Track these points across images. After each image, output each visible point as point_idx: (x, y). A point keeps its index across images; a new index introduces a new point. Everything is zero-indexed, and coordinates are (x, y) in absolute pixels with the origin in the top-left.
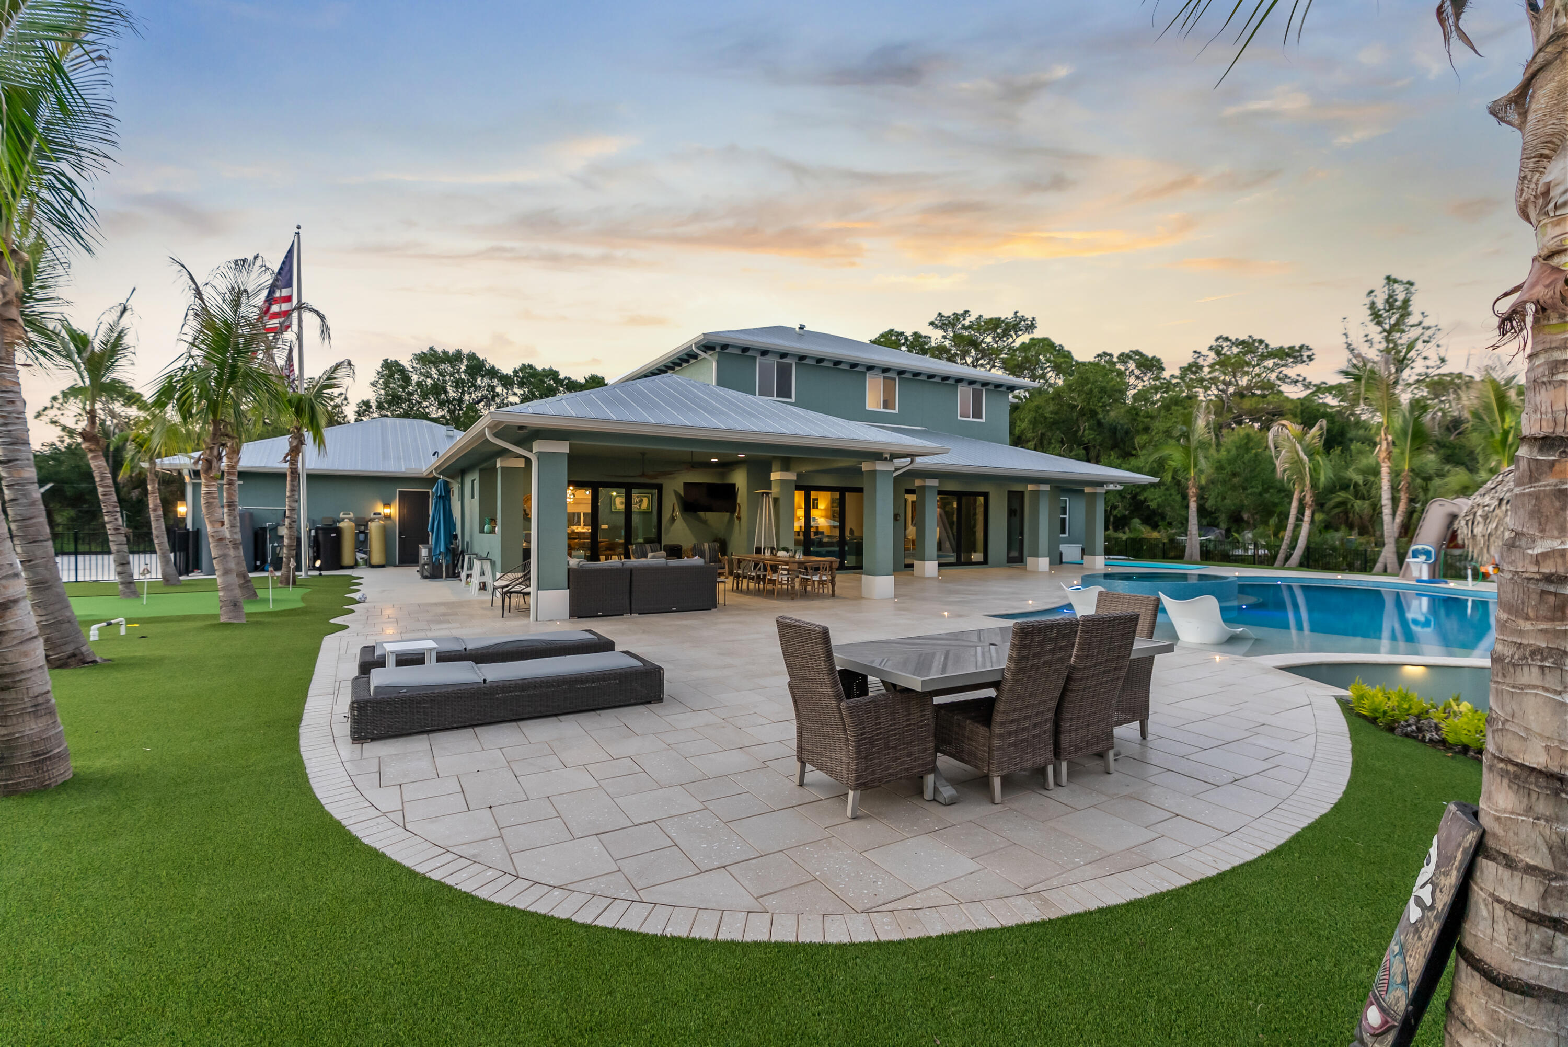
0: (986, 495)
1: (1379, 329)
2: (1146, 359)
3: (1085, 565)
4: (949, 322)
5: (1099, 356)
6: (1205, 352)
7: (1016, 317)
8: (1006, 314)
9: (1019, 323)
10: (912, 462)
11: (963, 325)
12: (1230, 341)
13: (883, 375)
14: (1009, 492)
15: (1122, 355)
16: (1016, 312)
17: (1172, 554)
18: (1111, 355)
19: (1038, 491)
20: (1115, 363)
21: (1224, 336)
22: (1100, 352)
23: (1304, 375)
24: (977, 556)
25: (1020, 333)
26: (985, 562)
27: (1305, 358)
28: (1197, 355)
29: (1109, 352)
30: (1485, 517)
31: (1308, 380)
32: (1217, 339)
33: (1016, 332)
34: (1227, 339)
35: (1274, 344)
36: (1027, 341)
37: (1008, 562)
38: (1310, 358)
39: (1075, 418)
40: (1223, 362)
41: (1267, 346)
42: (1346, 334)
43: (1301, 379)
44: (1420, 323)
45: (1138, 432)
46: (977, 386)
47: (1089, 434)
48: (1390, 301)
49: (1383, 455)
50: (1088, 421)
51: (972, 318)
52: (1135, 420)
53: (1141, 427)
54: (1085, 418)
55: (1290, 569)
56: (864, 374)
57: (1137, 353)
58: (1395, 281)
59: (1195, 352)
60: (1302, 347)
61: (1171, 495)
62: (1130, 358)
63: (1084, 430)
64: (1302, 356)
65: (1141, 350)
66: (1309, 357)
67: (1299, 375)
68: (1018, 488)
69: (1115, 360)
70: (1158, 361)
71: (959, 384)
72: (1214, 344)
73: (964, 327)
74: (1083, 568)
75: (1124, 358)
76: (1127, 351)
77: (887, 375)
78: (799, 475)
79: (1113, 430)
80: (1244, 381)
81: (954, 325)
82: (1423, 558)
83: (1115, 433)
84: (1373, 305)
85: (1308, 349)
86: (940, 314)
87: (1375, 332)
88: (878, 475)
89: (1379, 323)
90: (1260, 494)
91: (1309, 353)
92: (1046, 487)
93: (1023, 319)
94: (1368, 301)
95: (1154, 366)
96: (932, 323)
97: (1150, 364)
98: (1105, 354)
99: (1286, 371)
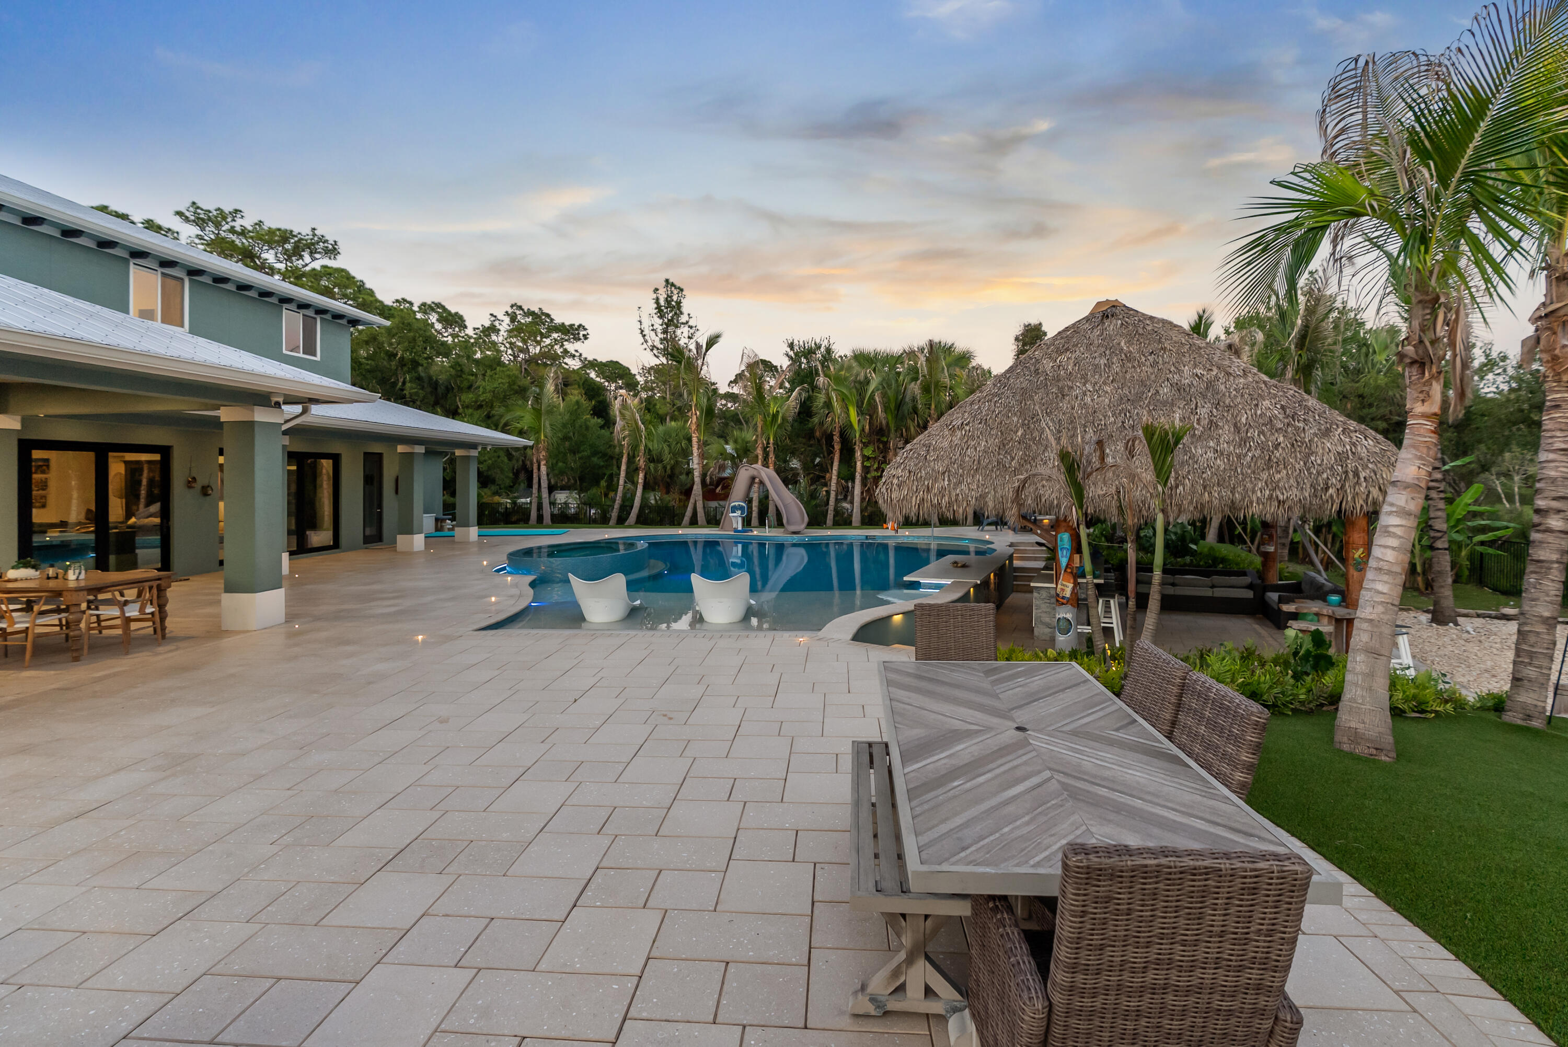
0: (336, 459)
1: (660, 321)
2: (449, 313)
3: (456, 539)
4: (210, 219)
5: (397, 301)
6: (500, 317)
7: (314, 235)
8: (302, 228)
9: (318, 243)
10: (305, 411)
11: (233, 227)
12: (523, 310)
13: (160, 270)
14: (365, 454)
15: (424, 304)
16: (314, 229)
17: (514, 518)
18: (411, 304)
19: (412, 454)
20: (414, 312)
21: (519, 304)
22: (399, 298)
23: (580, 351)
24: (318, 538)
25: (317, 256)
26: (336, 545)
27: (581, 336)
28: (493, 319)
29: (408, 299)
30: (899, 486)
31: (584, 356)
32: (512, 306)
33: (311, 254)
34: (520, 308)
35: (558, 320)
36: (318, 268)
37: (365, 543)
38: (585, 337)
39: (394, 367)
40: (517, 330)
41: (552, 320)
42: (640, 321)
43: (577, 354)
44: (687, 322)
45: (460, 389)
46: (310, 312)
47: (412, 388)
48: (668, 300)
49: (694, 427)
50: (409, 372)
51: (247, 222)
52: (461, 376)
53: (466, 384)
54: (405, 369)
55: (630, 527)
56: (126, 261)
57: (439, 305)
58: (673, 285)
59: (492, 315)
60: (580, 326)
61: (499, 457)
62: (433, 310)
63: (404, 383)
64: (579, 334)
65: (443, 303)
66: (584, 335)
67: (576, 351)
68: (376, 448)
69: (415, 308)
70: (461, 318)
71: (285, 306)
72: (510, 311)
73: (232, 230)
74: (454, 542)
75: (426, 308)
76: (429, 302)
77: (168, 271)
78: (25, 421)
79: (435, 385)
80: (535, 350)
81: (218, 225)
82: (739, 512)
83: (436, 389)
84: (657, 301)
85: (585, 329)
86: (194, 203)
87: (658, 322)
88: (257, 429)
89: (661, 317)
90: (589, 457)
91: (585, 333)
92: (420, 449)
93: (322, 239)
94: (655, 296)
95: (456, 322)
96: (179, 214)
97: (453, 320)
98: (404, 300)
99: (567, 345)
